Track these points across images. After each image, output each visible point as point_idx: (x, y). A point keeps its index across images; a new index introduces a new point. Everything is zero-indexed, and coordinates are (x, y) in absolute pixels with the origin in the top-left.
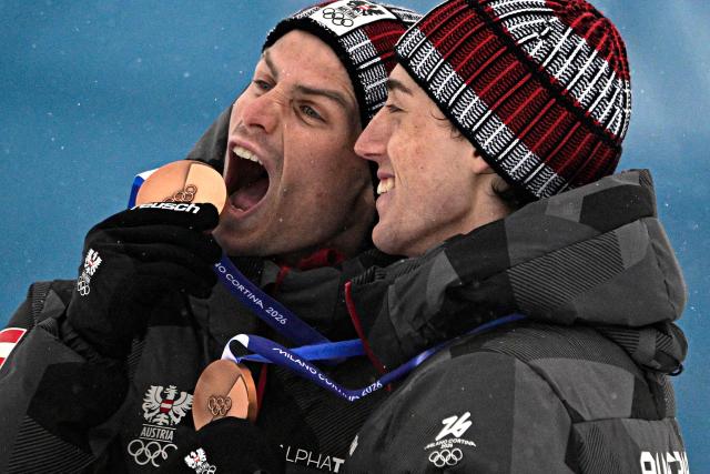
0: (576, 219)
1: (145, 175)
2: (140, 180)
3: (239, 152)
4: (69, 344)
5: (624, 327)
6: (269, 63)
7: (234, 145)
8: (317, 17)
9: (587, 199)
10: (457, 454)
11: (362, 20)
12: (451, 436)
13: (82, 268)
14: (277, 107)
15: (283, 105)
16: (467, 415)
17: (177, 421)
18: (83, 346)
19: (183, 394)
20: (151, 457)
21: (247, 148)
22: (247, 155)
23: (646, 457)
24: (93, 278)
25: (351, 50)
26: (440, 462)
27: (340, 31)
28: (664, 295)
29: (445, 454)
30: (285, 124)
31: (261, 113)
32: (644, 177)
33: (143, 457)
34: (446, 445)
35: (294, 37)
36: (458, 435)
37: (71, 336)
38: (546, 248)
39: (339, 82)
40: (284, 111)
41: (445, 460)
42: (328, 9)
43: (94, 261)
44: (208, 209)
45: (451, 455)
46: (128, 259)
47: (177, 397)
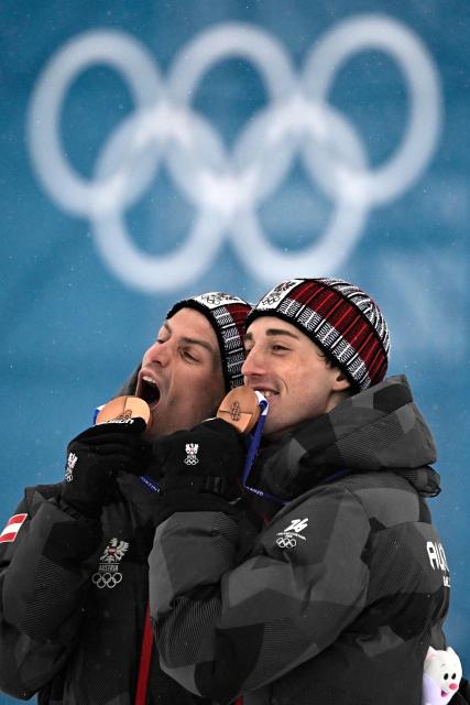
0: (372, 407)
1: (100, 408)
2: (98, 411)
3: (145, 378)
4: (65, 511)
5: (408, 469)
6: (167, 327)
7: (143, 375)
8: (198, 299)
9: (375, 394)
10: (293, 542)
11: (224, 302)
12: (293, 531)
13: (67, 466)
14: (169, 351)
15: (173, 350)
16: (306, 520)
17: (120, 558)
18: (73, 512)
19: (122, 543)
20: (106, 583)
21: (150, 375)
22: (150, 380)
23: (430, 545)
24: (74, 470)
25: (217, 317)
26: (282, 544)
27: (211, 306)
28: (427, 447)
29: (286, 541)
30: (173, 361)
31: (159, 354)
32: (403, 379)
33: (102, 583)
34: (289, 535)
35: (183, 311)
36: (297, 531)
37: (65, 507)
38: (356, 426)
39: (209, 336)
40: (173, 354)
41: (286, 545)
42: (205, 295)
43: (73, 459)
44: (139, 421)
45: (289, 542)
46: (93, 455)
47: (118, 544)
